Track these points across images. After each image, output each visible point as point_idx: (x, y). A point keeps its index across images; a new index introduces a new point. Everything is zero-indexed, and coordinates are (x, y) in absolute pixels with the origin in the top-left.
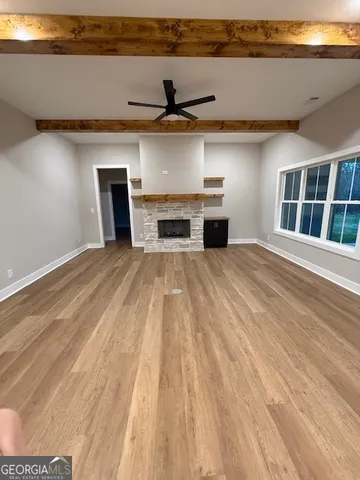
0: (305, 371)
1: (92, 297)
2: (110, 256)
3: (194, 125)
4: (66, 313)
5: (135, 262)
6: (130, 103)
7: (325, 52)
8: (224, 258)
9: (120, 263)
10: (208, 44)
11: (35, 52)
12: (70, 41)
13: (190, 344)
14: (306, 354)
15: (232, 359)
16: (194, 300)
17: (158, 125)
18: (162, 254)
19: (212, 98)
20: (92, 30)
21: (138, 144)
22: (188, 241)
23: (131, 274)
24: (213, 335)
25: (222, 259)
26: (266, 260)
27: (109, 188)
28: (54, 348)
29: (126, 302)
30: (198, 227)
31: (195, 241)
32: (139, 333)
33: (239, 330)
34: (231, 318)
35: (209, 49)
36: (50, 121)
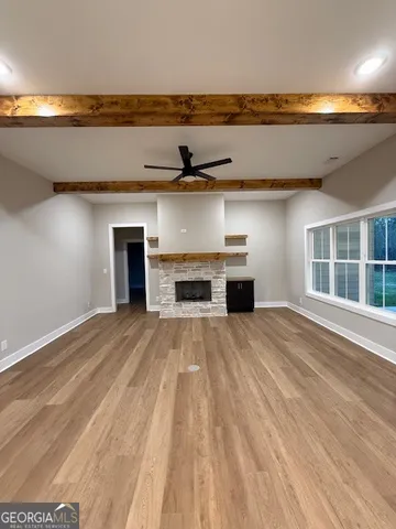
0: (355, 488)
1: (93, 375)
2: (121, 322)
3: (212, 184)
4: (59, 398)
5: (148, 330)
6: (146, 167)
7: (336, 118)
8: (251, 325)
9: (130, 332)
10: (219, 114)
11: (54, 126)
12: (88, 116)
13: (206, 442)
14: (355, 460)
15: (260, 468)
16: (214, 381)
17: (175, 185)
18: (179, 320)
19: (229, 161)
20: (109, 107)
21: (156, 203)
22: (209, 305)
23: (142, 344)
24: (235, 429)
25: (248, 327)
26: (299, 327)
27: (125, 246)
28: (38, 446)
29: (133, 383)
30: (219, 289)
31: (218, 305)
32: (144, 426)
33: (268, 422)
34: (258, 406)
35: (222, 119)
36: (67, 184)
